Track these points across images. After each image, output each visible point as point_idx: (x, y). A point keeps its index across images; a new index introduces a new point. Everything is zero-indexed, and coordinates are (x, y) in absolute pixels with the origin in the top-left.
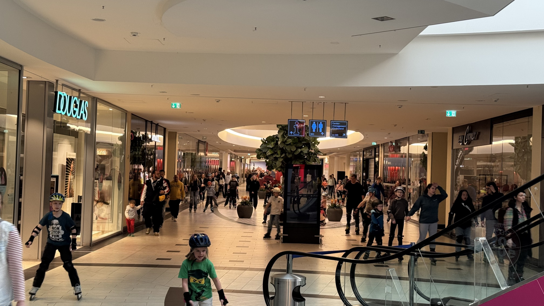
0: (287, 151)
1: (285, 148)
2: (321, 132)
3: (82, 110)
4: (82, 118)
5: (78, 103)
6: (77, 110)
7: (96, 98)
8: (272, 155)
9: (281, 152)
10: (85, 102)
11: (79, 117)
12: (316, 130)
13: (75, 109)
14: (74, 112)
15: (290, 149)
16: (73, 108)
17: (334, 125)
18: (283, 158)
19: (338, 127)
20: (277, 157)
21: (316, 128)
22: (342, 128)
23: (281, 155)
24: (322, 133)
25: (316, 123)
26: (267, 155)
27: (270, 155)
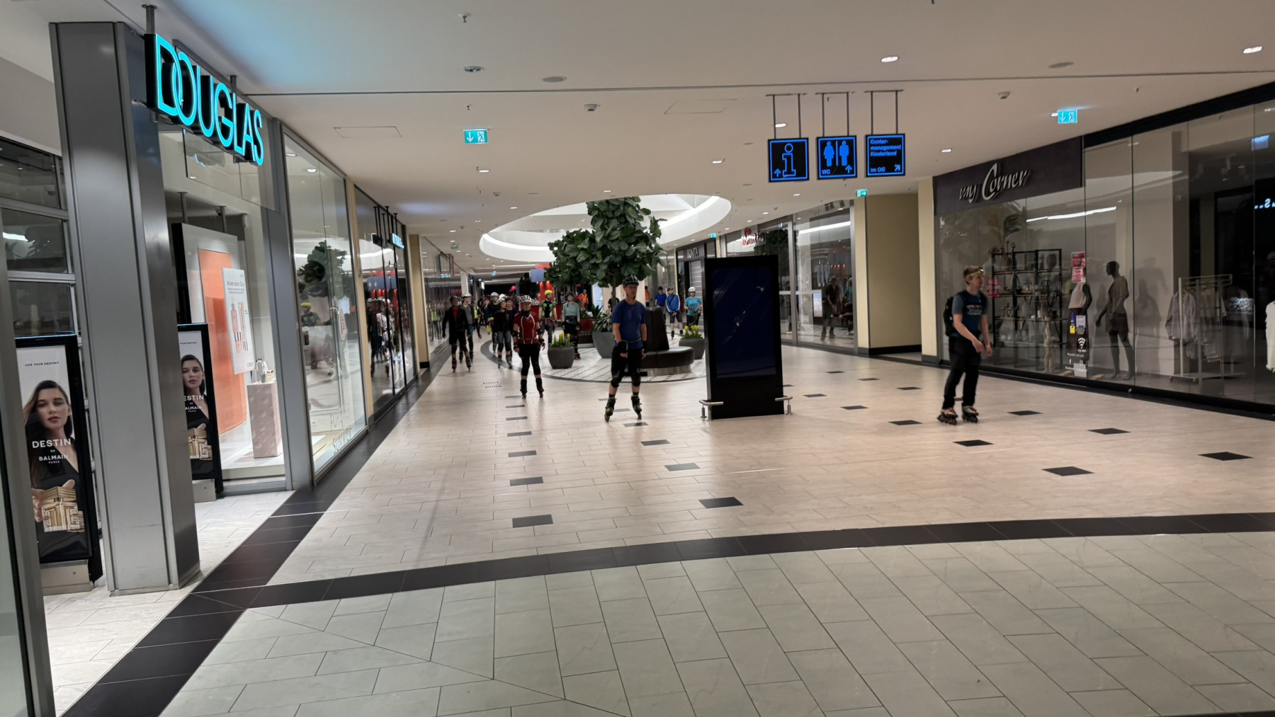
0: (613, 252)
1: (611, 247)
2: (845, 167)
3: (248, 133)
4: (248, 157)
5: (232, 106)
6: (232, 125)
7: (278, 123)
8: (587, 260)
9: (602, 254)
10: (252, 113)
11: (241, 151)
12: (834, 160)
13: (226, 121)
14: (225, 131)
15: (619, 247)
16: (220, 118)
17: (875, 145)
18: (605, 264)
19: (883, 151)
20: (598, 262)
21: (835, 156)
22: (893, 151)
23: (604, 258)
24: (849, 168)
25: (833, 143)
26: (579, 261)
27: (583, 261)
